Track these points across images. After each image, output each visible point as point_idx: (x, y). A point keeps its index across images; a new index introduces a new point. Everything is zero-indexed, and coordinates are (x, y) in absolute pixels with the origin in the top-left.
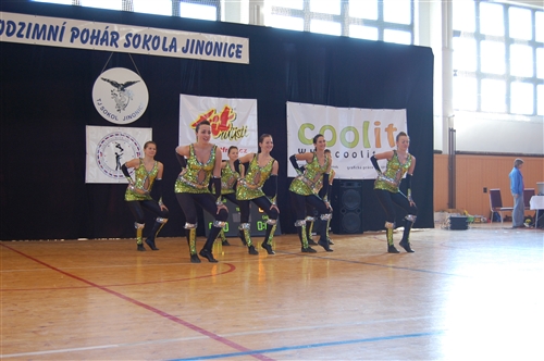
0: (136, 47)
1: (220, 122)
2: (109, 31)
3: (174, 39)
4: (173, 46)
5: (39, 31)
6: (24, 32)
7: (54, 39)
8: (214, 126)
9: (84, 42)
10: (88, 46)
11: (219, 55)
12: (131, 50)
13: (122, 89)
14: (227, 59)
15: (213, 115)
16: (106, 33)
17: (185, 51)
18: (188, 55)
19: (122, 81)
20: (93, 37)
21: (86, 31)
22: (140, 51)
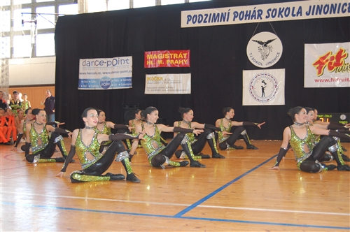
0: (273, 17)
1: (335, 60)
2: (257, 10)
3: (300, 8)
4: (300, 12)
5: (215, 17)
6: (207, 20)
7: (224, 21)
8: (330, 63)
9: (241, 19)
10: (244, 21)
11: (334, 13)
12: (271, 19)
13: (265, 46)
14: (341, 15)
15: (330, 56)
16: (254, 11)
17: (308, 14)
18: (311, 17)
19: (265, 40)
20: (246, 15)
21: (242, 12)
22: (277, 19)
